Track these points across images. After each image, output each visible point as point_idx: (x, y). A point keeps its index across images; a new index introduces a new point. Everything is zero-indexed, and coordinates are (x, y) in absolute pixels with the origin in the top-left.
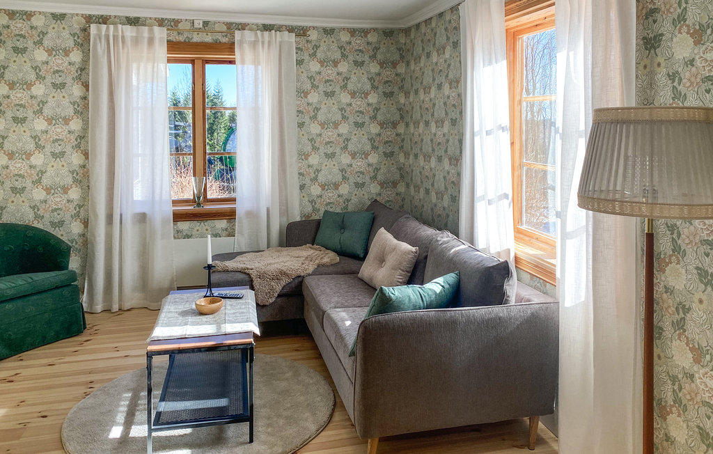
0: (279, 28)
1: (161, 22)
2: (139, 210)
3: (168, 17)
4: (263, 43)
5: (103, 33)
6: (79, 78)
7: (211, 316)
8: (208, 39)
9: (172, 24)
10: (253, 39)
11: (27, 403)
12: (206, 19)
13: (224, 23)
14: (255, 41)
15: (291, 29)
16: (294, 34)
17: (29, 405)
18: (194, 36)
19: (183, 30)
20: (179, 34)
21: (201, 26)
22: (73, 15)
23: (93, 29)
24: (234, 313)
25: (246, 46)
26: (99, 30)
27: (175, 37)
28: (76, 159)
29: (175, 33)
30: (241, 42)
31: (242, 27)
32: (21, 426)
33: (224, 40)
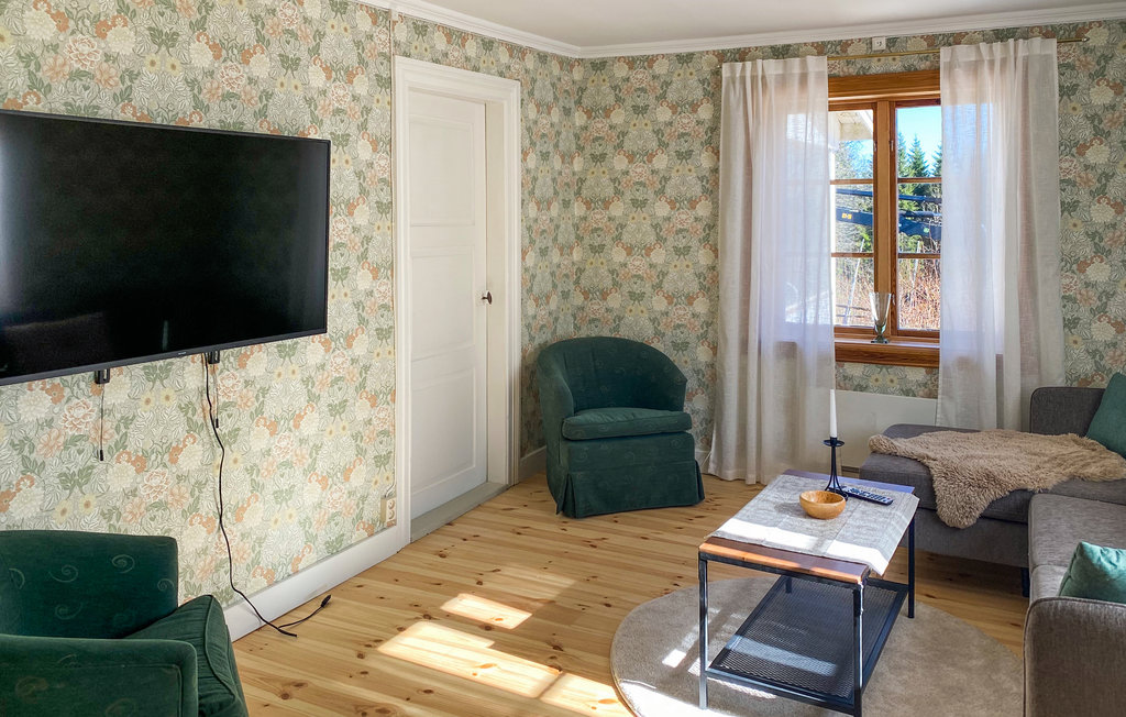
0: (1026, 34)
1: (820, 49)
2: (787, 338)
3: (832, 39)
4: (992, 63)
5: (738, 75)
6: (708, 142)
7: (820, 522)
8: (896, 66)
9: (839, 48)
10: (973, 59)
11: (598, 580)
12: (893, 34)
13: (922, 37)
14: (976, 61)
15: (1048, 32)
16: (1055, 41)
17: (599, 584)
18: (873, 65)
19: (855, 57)
20: (848, 63)
21: (884, 46)
22: (702, 53)
23: (725, 69)
24: (859, 527)
25: (960, 73)
26: (733, 71)
27: (842, 69)
28: (703, 257)
29: (843, 62)
30: (951, 67)
31: (955, 39)
32: (580, 608)
33: (923, 65)
